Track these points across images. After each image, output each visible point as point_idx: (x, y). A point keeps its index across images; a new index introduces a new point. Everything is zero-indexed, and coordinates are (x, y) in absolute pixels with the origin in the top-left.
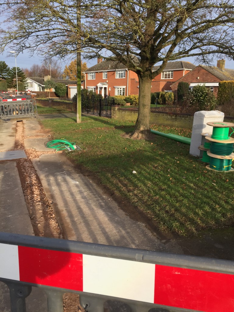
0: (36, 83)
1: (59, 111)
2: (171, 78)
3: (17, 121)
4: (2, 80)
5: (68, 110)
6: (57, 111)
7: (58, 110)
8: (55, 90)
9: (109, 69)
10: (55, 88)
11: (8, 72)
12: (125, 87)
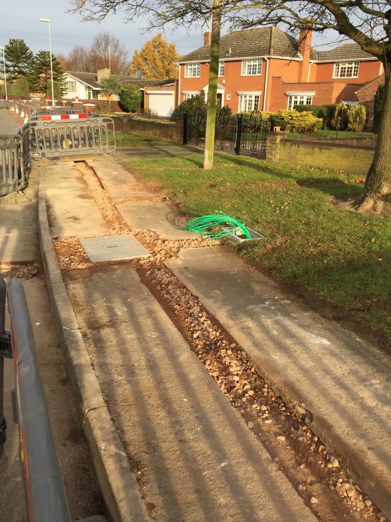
0: (81, 83)
1: (148, 141)
2: (354, 75)
3: (75, 162)
4: (19, 76)
5: (164, 139)
6: (146, 142)
7: (145, 140)
8: (121, 98)
9: (228, 57)
10: (119, 95)
11: (29, 61)
12: (259, 93)
